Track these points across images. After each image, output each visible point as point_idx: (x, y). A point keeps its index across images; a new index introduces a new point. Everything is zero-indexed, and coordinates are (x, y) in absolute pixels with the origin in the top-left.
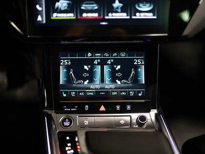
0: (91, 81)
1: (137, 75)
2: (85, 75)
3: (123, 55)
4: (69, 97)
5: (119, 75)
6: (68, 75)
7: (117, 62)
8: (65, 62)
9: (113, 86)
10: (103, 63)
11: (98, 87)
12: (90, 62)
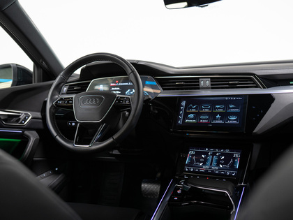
0: (204, 164)
1: (234, 162)
2: (202, 160)
3: (227, 151)
4: (189, 171)
5: (223, 162)
6: (191, 159)
7: (222, 155)
8: (191, 152)
9: (217, 168)
10: (214, 154)
11: (208, 167)
12: (206, 154)
